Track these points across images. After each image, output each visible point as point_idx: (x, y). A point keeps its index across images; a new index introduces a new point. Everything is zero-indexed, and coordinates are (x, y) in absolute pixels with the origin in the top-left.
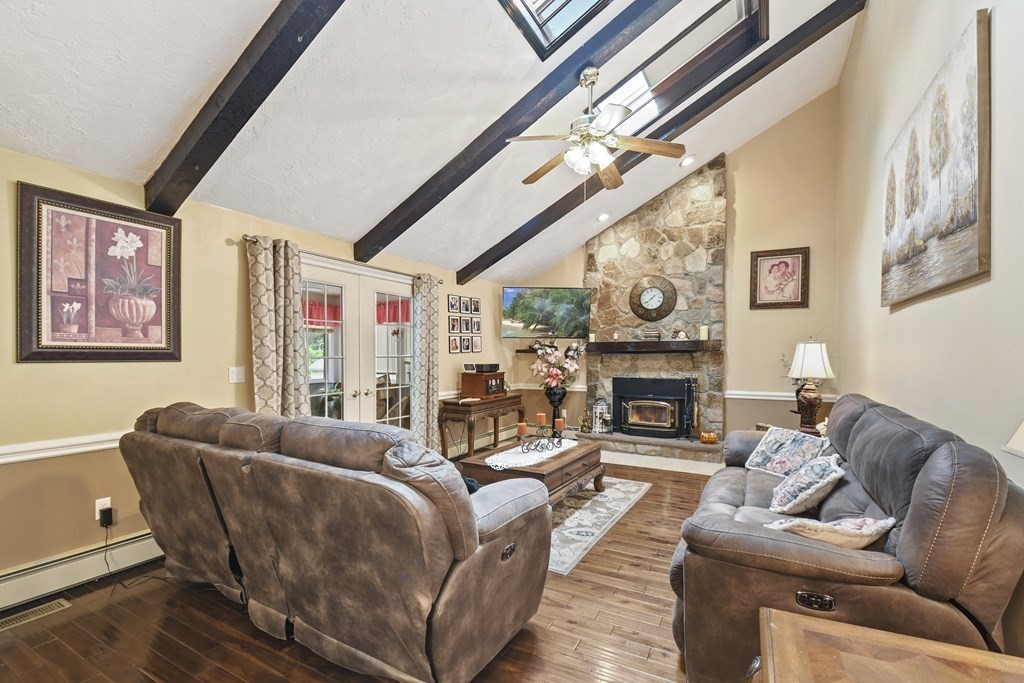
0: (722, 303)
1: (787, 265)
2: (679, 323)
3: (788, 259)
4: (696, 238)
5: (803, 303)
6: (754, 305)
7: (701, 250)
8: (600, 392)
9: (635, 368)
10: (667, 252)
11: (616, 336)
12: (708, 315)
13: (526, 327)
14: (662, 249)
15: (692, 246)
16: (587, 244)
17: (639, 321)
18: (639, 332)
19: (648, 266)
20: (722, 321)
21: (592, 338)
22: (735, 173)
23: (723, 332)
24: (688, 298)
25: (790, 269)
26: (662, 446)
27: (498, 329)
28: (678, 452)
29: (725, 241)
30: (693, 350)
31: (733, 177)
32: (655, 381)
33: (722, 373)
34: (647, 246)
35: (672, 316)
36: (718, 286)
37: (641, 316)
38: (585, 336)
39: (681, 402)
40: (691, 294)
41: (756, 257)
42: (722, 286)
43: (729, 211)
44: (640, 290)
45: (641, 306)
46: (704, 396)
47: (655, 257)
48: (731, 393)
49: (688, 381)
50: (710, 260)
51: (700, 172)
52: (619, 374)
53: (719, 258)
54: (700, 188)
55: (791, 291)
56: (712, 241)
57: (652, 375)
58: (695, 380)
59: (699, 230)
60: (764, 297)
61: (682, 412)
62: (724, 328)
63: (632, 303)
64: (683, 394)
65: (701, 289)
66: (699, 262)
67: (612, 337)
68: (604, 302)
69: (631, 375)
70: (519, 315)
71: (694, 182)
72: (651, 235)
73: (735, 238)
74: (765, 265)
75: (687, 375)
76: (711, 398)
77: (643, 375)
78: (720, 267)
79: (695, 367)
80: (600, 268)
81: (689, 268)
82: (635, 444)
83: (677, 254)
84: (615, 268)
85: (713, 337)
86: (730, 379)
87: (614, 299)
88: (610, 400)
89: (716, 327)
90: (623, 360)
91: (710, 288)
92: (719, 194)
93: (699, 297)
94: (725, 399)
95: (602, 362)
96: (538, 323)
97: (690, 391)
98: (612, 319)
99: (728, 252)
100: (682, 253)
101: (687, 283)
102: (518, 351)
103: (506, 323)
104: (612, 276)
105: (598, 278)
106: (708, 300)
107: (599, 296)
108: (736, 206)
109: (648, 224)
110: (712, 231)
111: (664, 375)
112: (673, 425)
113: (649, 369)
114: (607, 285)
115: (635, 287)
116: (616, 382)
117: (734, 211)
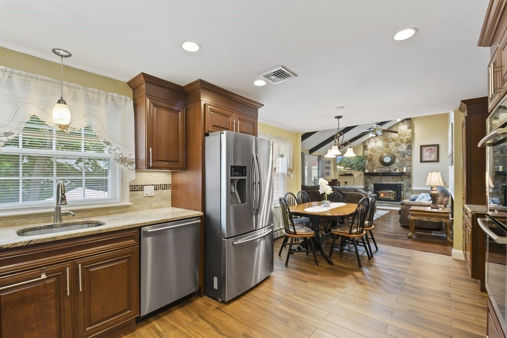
0: (411, 161)
1: (432, 149)
2: (396, 167)
3: (432, 148)
4: (402, 141)
5: (438, 161)
6: (421, 161)
7: (404, 145)
8: (369, 188)
9: (382, 181)
10: (392, 145)
11: (375, 171)
12: (406, 164)
13: (345, 168)
14: (390, 144)
15: (401, 143)
16: (364, 142)
17: (383, 166)
18: (383, 169)
19: (385, 149)
20: (410, 166)
21: (367, 171)
22: (414, 122)
23: (411, 170)
24: (399, 159)
25: (433, 151)
26: (391, 204)
27: (335, 169)
28: (396, 205)
29: (411, 142)
30: (401, 174)
31: (414, 123)
32: (388, 184)
33: (411, 182)
34: (385, 143)
35: (394, 164)
36: (409, 156)
37: (383, 165)
38: (364, 170)
39: (397, 191)
40: (400, 158)
41: (422, 147)
42: (411, 156)
43: (413, 134)
44: (383, 156)
45: (383, 161)
46: (405, 189)
47: (388, 147)
48: (414, 188)
49: (400, 184)
50: (406, 148)
51: (403, 121)
52: (376, 182)
53: (410, 147)
54: (403, 126)
55: (433, 157)
56: (407, 142)
57: (387, 183)
58: (402, 184)
59: (403, 139)
60: (425, 159)
61: (398, 194)
62: (411, 168)
63: (380, 160)
64: (398, 189)
65: (404, 156)
66: (403, 148)
67: (373, 171)
68: (370, 160)
69: (380, 183)
70: (342, 164)
71: (401, 124)
72: (386, 140)
73: (415, 141)
74: (425, 149)
75: (400, 183)
76: (407, 190)
77: (384, 183)
78: (410, 150)
79: (402, 180)
80: (369, 149)
81: (400, 150)
82: (382, 203)
83: (395, 145)
84: (374, 149)
85: (408, 171)
86: (414, 184)
87: (374, 159)
88: (373, 191)
89: (409, 168)
90: (377, 178)
91: (406, 156)
92: (409, 128)
93: (403, 159)
94: (412, 190)
95: (370, 178)
96: (349, 167)
97: (400, 187)
98: (373, 165)
99: (413, 145)
100: (397, 145)
101: (399, 155)
102: (340, 175)
103: (338, 167)
104: (373, 152)
105: (368, 153)
106: (406, 160)
107: (368, 158)
108: (415, 131)
109: (386, 136)
110: (407, 139)
111: (391, 183)
112: (395, 198)
113: (386, 180)
114: (371, 155)
115: (381, 156)
116: (375, 185)
117: (414, 133)
